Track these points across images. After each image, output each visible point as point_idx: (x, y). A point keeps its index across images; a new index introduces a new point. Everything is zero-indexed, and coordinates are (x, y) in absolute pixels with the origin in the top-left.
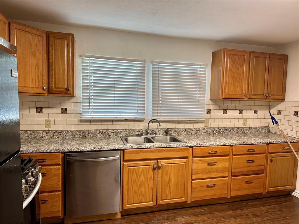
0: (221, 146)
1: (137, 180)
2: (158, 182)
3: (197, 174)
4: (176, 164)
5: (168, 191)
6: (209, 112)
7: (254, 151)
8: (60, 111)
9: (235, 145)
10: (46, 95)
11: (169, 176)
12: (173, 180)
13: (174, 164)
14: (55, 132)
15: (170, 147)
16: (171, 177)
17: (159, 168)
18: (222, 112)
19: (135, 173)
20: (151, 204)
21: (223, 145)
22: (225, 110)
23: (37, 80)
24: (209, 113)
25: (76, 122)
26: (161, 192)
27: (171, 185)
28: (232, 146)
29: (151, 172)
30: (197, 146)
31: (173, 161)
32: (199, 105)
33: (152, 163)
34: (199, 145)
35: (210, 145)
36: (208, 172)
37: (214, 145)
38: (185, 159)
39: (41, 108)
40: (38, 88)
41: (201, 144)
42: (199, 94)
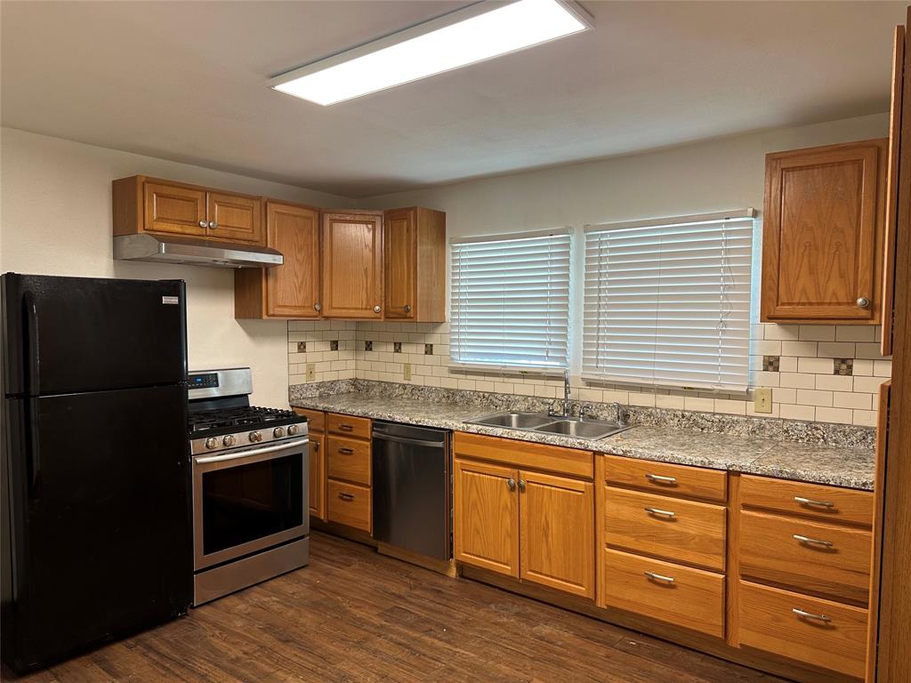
0: (692, 466)
1: (478, 502)
2: (521, 522)
3: (617, 532)
4: (560, 490)
5: (544, 553)
6: (771, 364)
7: (836, 512)
8: (422, 349)
9: (744, 473)
10: (382, 320)
11: (546, 518)
12: (554, 527)
13: (557, 489)
14: (415, 388)
15: (544, 444)
16: (549, 519)
17: (522, 489)
18: (830, 366)
19: (474, 487)
20: (507, 569)
21: (699, 465)
22: (843, 361)
23: (365, 296)
24: (771, 368)
25: (445, 372)
26: (530, 549)
27: (550, 539)
28: (731, 473)
29: (506, 495)
30: (615, 452)
31: (553, 480)
32: (725, 341)
33: (507, 472)
34: (621, 453)
35: (656, 459)
36: (650, 537)
37: (667, 460)
38: (583, 483)
39: (400, 344)
40: (366, 309)
41: (628, 449)
42: (726, 306)
